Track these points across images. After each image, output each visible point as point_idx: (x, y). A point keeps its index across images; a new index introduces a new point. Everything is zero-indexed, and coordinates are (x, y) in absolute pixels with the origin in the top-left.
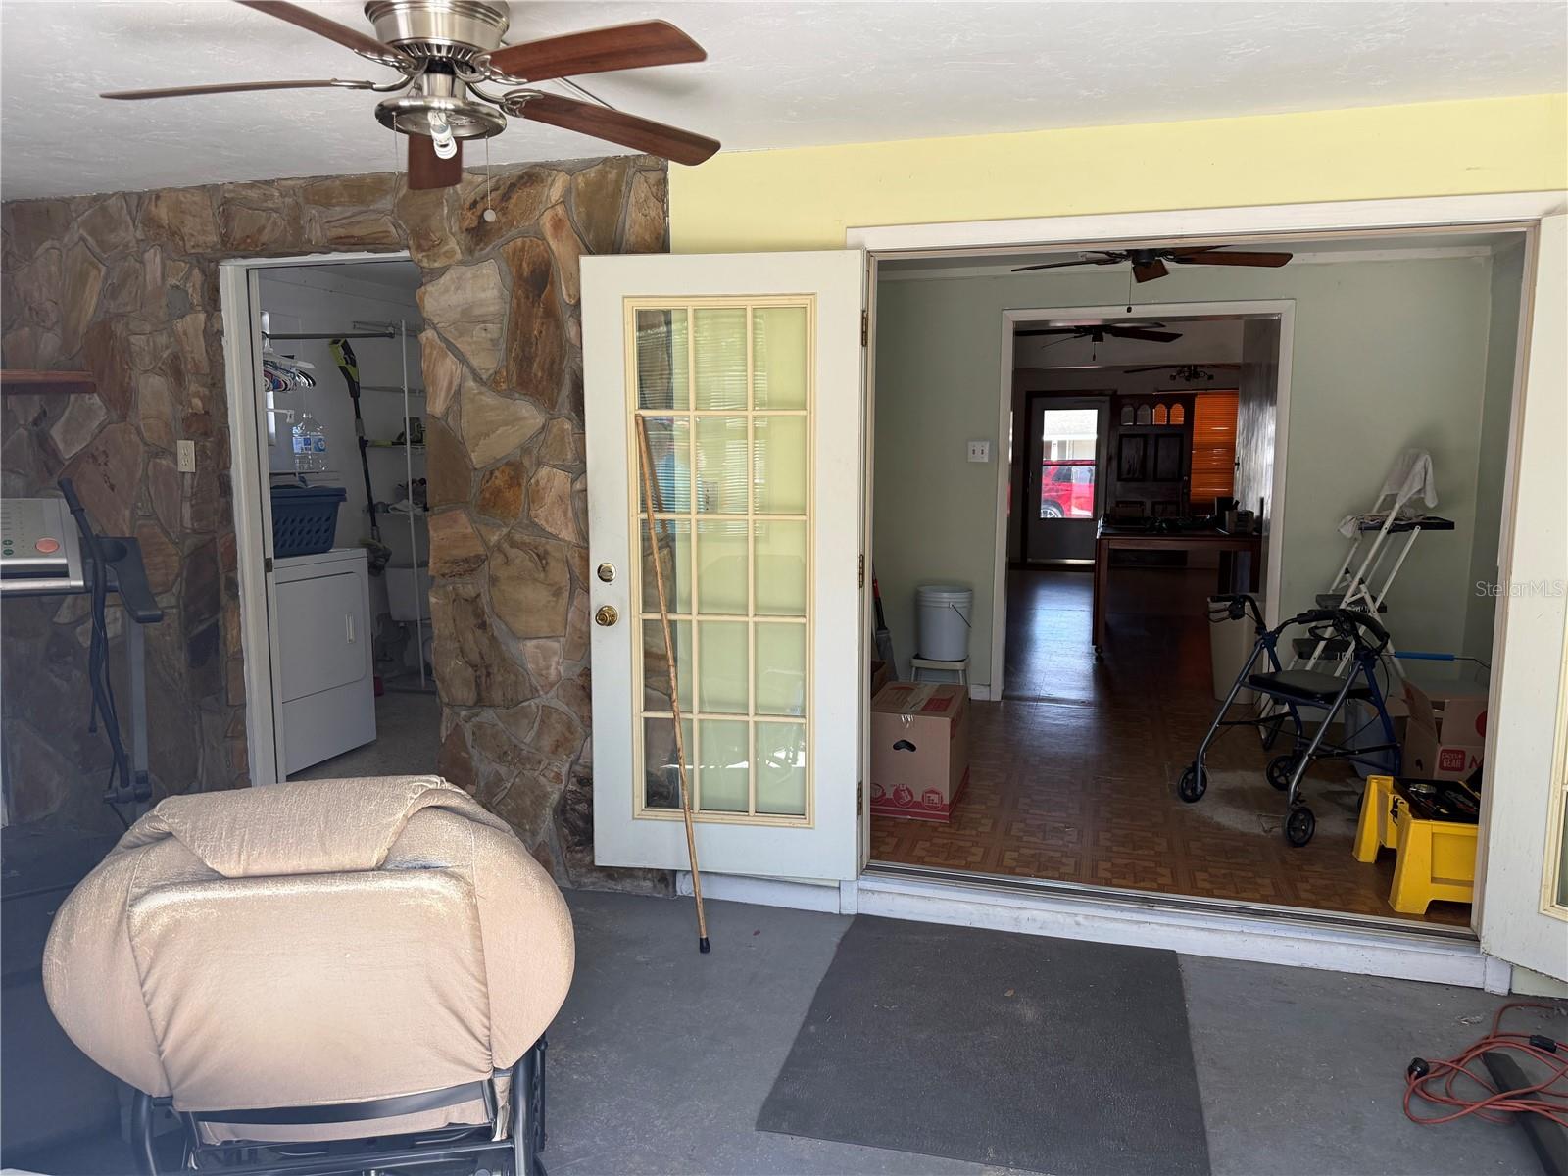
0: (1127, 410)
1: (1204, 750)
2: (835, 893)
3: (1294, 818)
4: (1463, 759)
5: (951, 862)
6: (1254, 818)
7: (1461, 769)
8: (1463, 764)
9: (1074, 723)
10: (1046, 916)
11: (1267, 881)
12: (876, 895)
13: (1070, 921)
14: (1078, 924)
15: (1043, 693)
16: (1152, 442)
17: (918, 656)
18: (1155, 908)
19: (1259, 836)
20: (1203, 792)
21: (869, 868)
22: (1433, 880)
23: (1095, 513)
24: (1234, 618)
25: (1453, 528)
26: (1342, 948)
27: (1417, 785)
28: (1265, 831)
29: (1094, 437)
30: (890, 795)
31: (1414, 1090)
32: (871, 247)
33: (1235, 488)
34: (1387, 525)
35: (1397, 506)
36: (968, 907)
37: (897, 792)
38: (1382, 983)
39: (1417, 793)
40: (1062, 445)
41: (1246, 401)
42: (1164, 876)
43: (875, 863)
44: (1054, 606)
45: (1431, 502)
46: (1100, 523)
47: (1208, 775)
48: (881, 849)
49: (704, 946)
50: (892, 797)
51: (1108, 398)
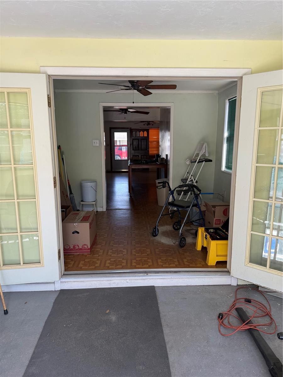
0: (134, 133)
1: (158, 223)
2: (53, 284)
3: (181, 240)
4: (220, 221)
5: (90, 268)
6: (171, 240)
7: (220, 224)
8: (220, 223)
9: (125, 216)
10: (118, 281)
11: (176, 260)
12: (66, 283)
13: (125, 282)
14: (127, 282)
15: (117, 208)
16: (140, 141)
17: (82, 201)
18: (148, 274)
19: (172, 245)
20: (158, 234)
21: (64, 275)
22: (217, 256)
23: (128, 158)
24: (164, 188)
25: (212, 161)
26: (197, 279)
27: (210, 230)
28: (174, 243)
29: (127, 139)
30: (72, 247)
31: (221, 324)
32: (49, 74)
33: (160, 152)
34: (197, 161)
35: (199, 156)
36: (95, 282)
37: (74, 247)
38: (207, 287)
39: (211, 232)
40: (120, 141)
41: (161, 130)
42: (150, 262)
43: (66, 273)
44: (119, 182)
45: (207, 155)
46: (129, 161)
47: (159, 229)
48: (69, 266)
49: (6, 312)
50: (73, 248)
51: (129, 130)
